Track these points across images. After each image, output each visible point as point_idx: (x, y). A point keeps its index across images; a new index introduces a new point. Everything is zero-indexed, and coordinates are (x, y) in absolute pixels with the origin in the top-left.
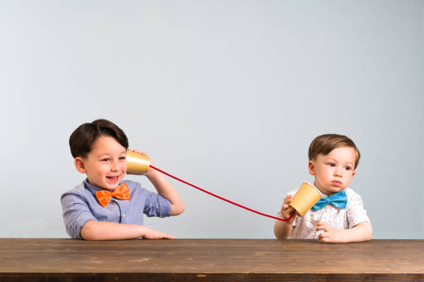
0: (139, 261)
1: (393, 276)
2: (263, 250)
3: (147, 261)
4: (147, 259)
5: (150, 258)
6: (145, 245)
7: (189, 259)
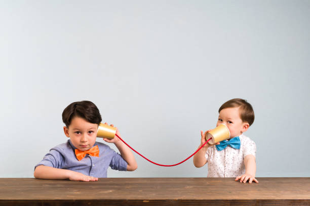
0: (106, 192)
1: (276, 201)
2: (191, 185)
3: (111, 193)
4: (111, 191)
5: (114, 191)
6: (111, 182)
7: (140, 191)
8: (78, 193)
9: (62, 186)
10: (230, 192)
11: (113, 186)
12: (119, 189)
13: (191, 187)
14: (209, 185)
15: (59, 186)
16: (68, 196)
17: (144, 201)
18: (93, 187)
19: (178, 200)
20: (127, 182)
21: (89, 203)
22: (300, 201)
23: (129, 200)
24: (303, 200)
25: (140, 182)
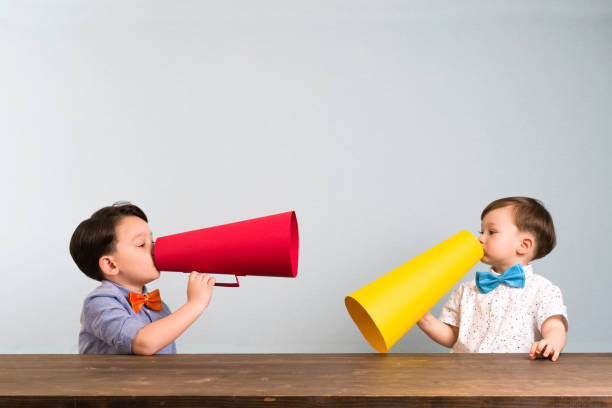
0: (199, 381)
2: (365, 368)
3: (208, 383)
4: (209, 380)
5: (213, 379)
6: (215, 362)
7: (263, 379)
8: (145, 383)
9: (121, 370)
10: (436, 382)
11: (215, 370)
12: (225, 376)
13: (365, 371)
14: (401, 368)
15: (114, 369)
16: (124, 389)
17: (266, 400)
18: (178, 371)
19: (332, 397)
20: (247, 362)
21: (162, 403)
22: (568, 400)
23: (237, 397)
24: (576, 398)
25: (270, 361)
